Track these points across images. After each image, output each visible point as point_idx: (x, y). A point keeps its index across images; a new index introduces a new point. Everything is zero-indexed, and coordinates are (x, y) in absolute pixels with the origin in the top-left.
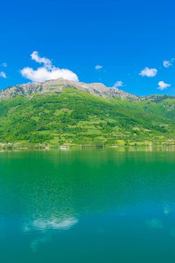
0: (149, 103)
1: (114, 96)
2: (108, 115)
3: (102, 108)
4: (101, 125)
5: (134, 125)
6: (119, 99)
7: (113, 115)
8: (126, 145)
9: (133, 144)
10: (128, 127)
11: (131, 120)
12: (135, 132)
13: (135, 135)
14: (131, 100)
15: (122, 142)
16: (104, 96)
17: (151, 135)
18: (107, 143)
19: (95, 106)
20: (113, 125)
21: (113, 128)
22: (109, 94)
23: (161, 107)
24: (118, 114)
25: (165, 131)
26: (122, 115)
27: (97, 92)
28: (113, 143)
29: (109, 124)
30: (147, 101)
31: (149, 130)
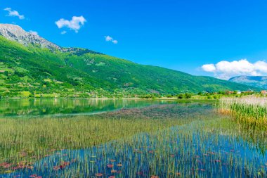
0: (70, 55)
1: (32, 43)
2: (18, 63)
3: (13, 54)
4: (6, 73)
5: (46, 76)
6: (39, 47)
7: (25, 63)
8: (30, 96)
9: (39, 95)
10: (39, 78)
11: (46, 71)
12: (45, 84)
13: (45, 86)
14: (52, 49)
15: (27, 94)
16: (21, 41)
17: (61, 87)
18: (8, 94)
19: (5, 51)
20: (22, 75)
21: (21, 78)
22: (27, 39)
23: (82, 60)
24: (31, 64)
25: (77, 84)
26: (36, 65)
27: (13, 36)
28: (16, 94)
29: (16, 73)
30: (69, 53)
31: (60, 83)
